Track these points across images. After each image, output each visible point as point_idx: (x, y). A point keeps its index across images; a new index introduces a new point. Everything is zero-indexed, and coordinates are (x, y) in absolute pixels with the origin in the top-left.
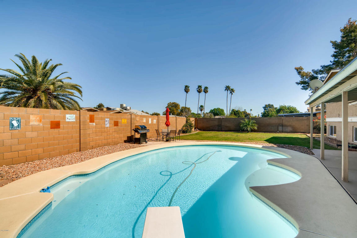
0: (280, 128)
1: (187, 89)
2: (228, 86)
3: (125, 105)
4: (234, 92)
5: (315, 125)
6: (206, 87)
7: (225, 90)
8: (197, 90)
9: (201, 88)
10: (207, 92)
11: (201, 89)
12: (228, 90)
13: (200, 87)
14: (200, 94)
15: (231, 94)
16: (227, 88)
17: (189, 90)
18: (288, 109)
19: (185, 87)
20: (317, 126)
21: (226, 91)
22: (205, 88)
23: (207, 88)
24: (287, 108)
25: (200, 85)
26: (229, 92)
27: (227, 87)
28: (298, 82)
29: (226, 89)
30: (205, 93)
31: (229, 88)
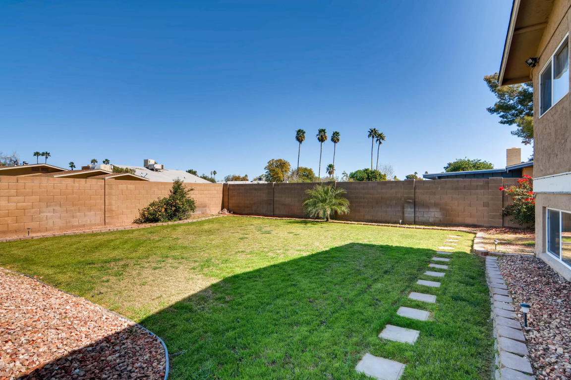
0: (409, 210)
1: (300, 137)
2: (374, 129)
3: (152, 162)
4: (383, 139)
5: (507, 204)
6: (336, 132)
7: (369, 136)
8: (318, 136)
9: (325, 133)
10: (338, 140)
11: (325, 135)
12: (373, 137)
13: (322, 131)
14: (323, 143)
15: (378, 142)
16: (373, 133)
17: (304, 137)
18: (474, 166)
19: (297, 133)
20: (515, 205)
21: (371, 138)
22: (334, 134)
23: (338, 133)
24: (470, 165)
25: (323, 129)
26: (375, 139)
27: (372, 131)
28: (492, 106)
29: (370, 134)
30: (335, 142)
31: (375, 132)
